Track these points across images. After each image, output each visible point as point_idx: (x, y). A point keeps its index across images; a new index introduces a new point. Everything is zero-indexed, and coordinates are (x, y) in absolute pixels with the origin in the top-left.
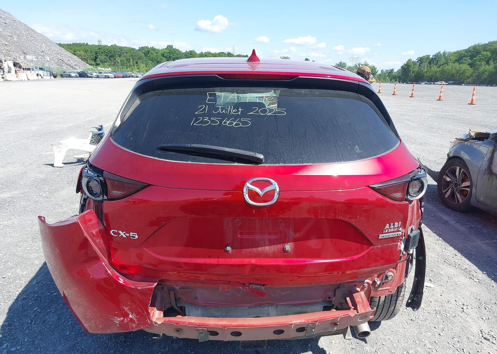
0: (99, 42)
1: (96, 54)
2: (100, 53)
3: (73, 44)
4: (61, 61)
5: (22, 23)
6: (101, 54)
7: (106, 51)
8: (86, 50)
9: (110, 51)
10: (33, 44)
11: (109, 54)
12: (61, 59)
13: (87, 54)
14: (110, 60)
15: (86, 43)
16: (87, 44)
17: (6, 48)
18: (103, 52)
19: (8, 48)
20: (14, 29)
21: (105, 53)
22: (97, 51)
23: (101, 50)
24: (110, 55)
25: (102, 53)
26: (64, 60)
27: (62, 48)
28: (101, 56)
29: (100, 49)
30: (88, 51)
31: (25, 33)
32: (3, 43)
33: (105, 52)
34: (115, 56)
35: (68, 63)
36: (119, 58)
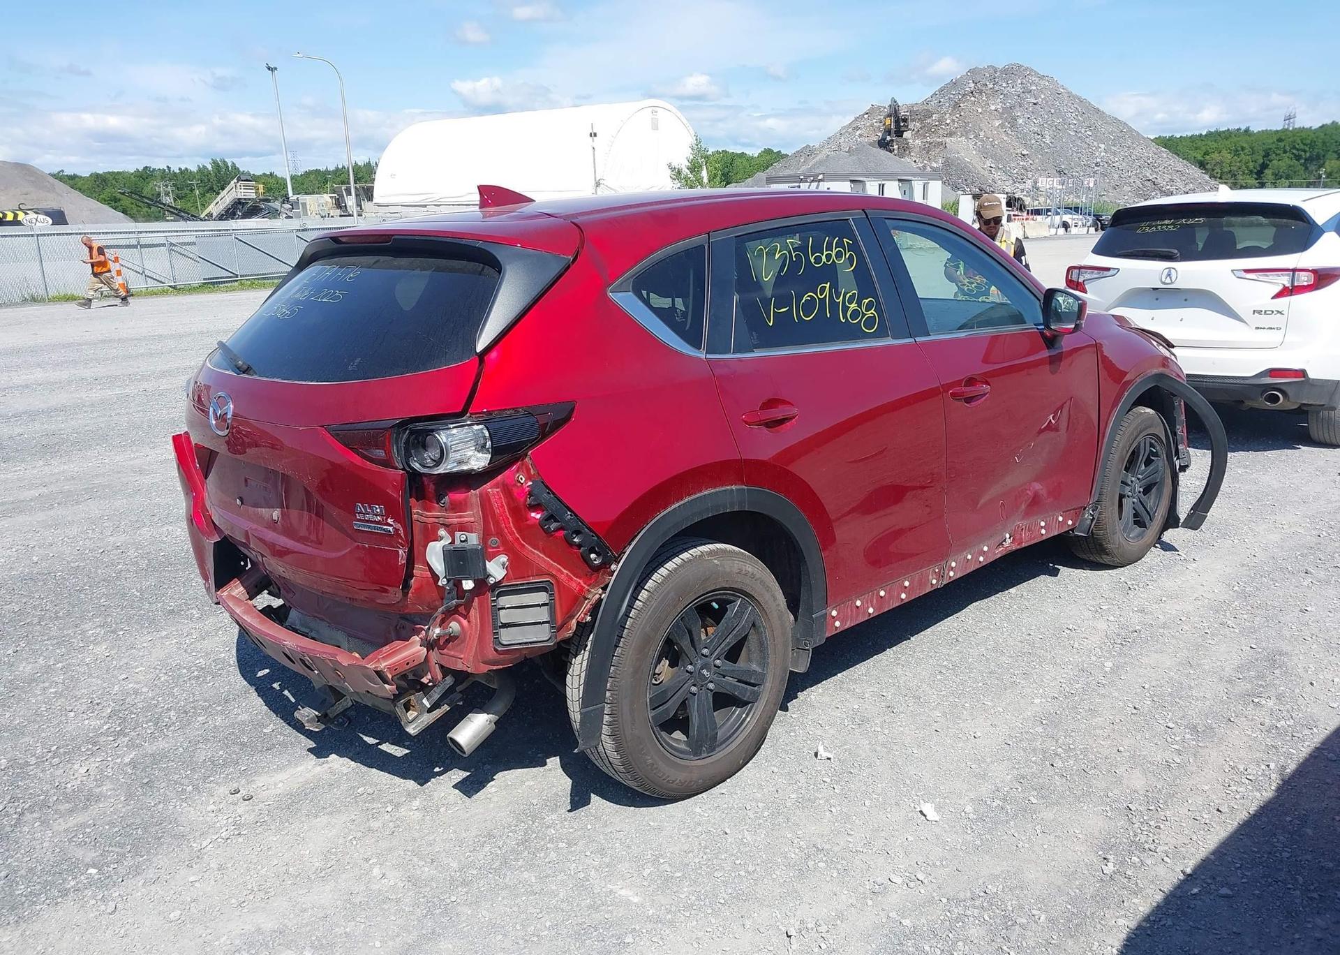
0: (1287, 121)
1: (1267, 155)
2: (1278, 152)
3: (1206, 135)
4: (1149, 184)
5: (1075, 97)
6: (1279, 154)
7: (1297, 146)
8: (1239, 149)
9: (1312, 145)
10: (1086, 146)
11: (1305, 151)
12: (1149, 180)
13: (1239, 160)
14: (1307, 168)
15: (1243, 128)
16: (1247, 130)
17: (1021, 163)
18: (1288, 148)
19: (1025, 164)
20: (1050, 115)
21: (1294, 151)
22: (1270, 147)
23: (1282, 144)
24: (1308, 154)
25: (1285, 152)
26: (1159, 181)
27: (1163, 149)
28: (1279, 160)
29: (1280, 140)
30: (1243, 149)
31: (1075, 122)
32: (1018, 151)
33: (1294, 148)
34: (1324, 156)
35: (1168, 187)
36: (1336, 161)
